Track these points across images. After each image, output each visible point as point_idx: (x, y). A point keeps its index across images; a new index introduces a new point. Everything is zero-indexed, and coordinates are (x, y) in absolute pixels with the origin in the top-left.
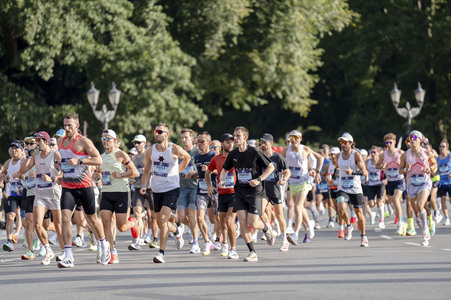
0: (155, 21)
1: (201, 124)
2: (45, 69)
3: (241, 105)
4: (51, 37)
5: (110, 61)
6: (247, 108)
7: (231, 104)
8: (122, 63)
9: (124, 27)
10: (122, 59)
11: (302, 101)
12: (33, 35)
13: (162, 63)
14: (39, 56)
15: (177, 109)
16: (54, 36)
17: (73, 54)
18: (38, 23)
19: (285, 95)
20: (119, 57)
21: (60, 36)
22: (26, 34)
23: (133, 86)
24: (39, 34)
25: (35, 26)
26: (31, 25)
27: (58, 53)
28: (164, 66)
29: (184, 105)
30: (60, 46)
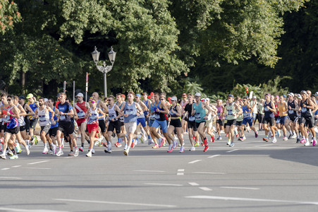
0: (159, 4)
1: (186, 74)
2: (77, 37)
3: (232, 61)
4: (81, 16)
5: (121, 32)
6: (235, 62)
7: (226, 60)
8: (129, 33)
9: (133, 9)
10: (130, 30)
11: (271, 58)
12: (69, 13)
13: (156, 33)
14: (73, 28)
15: (169, 64)
16: (83, 15)
17: (97, 27)
18: (72, 6)
19: (258, 54)
20: (127, 29)
21: (87, 15)
22: (64, 13)
23: (136, 49)
24: (73, 13)
25: (70, 8)
26: (67, 7)
27: (86, 26)
28: (158, 35)
29: (174, 61)
30: (87, 21)
